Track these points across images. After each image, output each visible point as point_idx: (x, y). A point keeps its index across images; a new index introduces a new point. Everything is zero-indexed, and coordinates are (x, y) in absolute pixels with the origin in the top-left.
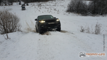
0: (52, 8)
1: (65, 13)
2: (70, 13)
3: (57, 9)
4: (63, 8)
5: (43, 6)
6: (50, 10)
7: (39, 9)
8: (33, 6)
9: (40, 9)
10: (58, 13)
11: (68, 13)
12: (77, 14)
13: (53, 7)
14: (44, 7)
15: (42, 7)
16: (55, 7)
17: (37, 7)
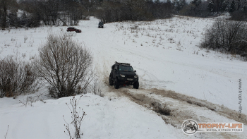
0: (163, 37)
1: (197, 49)
2: (210, 51)
3: (176, 40)
4: (191, 38)
5: (142, 31)
6: (158, 40)
7: (133, 37)
8: (121, 30)
9: (136, 36)
10: (180, 50)
11: (204, 50)
12: (230, 56)
13: (166, 33)
14: (145, 33)
15: (139, 34)
16: (171, 35)
17: (128, 32)
